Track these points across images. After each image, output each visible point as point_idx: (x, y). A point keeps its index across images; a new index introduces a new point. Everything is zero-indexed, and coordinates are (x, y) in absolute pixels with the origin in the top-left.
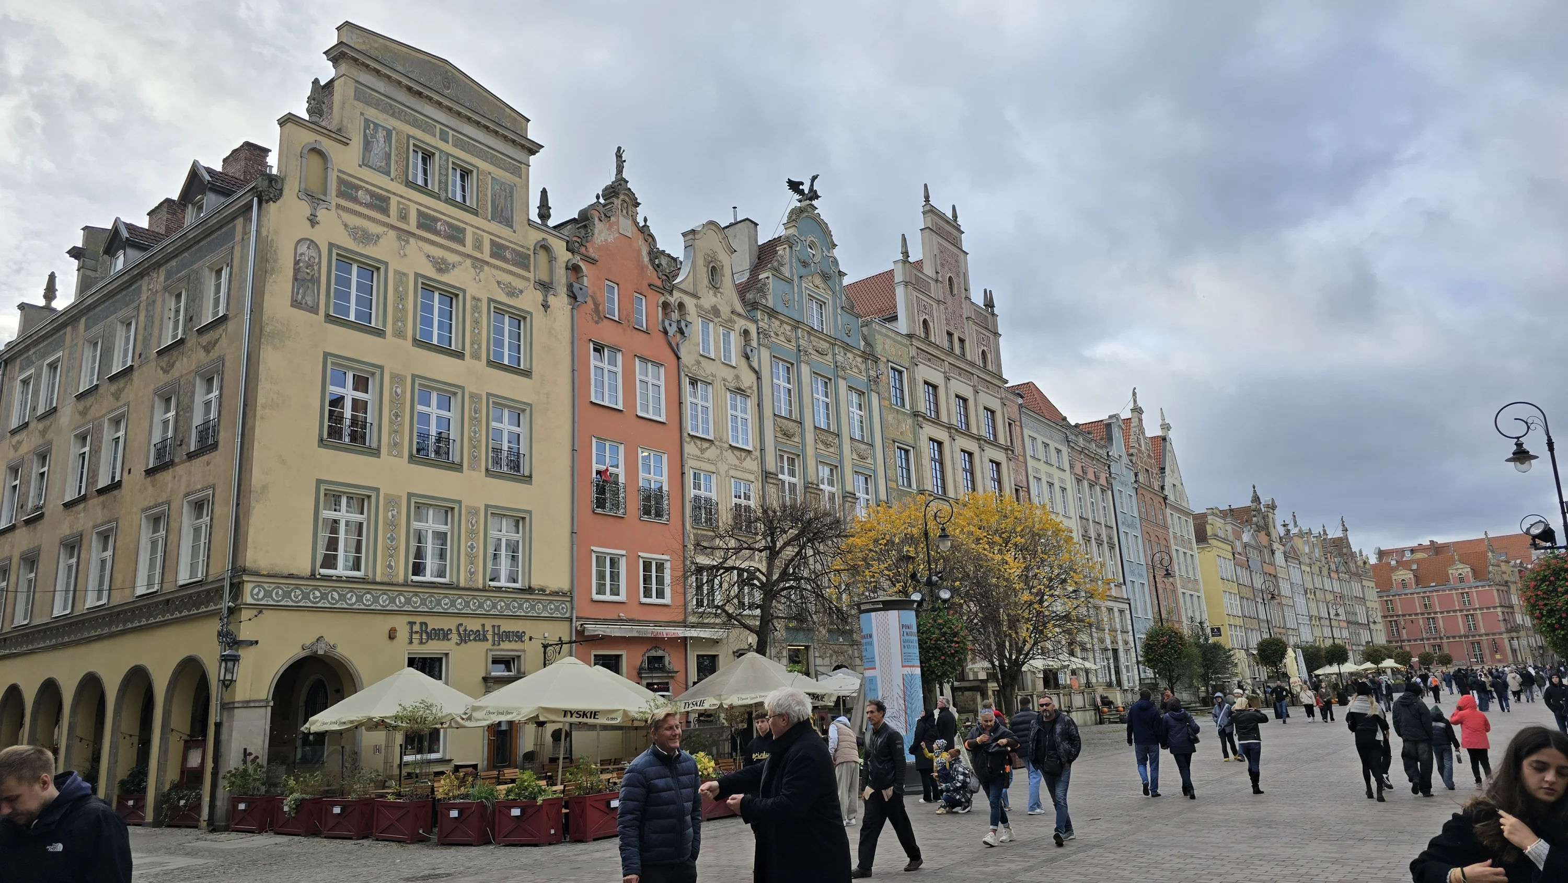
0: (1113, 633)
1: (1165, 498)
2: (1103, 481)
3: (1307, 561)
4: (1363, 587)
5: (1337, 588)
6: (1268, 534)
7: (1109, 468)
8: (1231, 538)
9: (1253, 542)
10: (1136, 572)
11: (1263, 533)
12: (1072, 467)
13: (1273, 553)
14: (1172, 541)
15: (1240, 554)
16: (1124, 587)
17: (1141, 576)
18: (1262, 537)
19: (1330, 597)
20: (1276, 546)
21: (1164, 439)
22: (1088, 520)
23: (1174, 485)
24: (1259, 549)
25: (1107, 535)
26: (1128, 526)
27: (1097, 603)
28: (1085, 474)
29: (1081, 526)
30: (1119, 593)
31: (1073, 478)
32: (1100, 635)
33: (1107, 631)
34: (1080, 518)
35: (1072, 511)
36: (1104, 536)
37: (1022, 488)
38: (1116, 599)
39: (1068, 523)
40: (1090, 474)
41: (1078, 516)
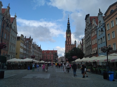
1: (11, 27)
8: (24, 40)
14: (11, 36)
19: (37, 53)
20: (31, 45)
21: (15, 18)
23: (15, 27)
24: (29, 44)
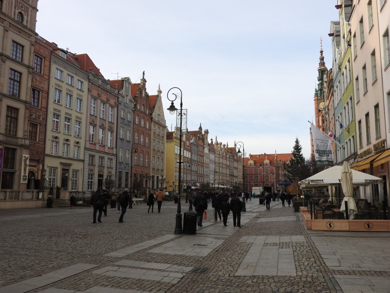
0: (102, 168)
1: (152, 118)
2: (112, 101)
3: (218, 153)
4: (238, 164)
5: (228, 163)
6: (203, 141)
7: (118, 98)
8: (184, 139)
9: (195, 143)
10: (125, 144)
11: (201, 141)
12: (89, 90)
13: (204, 148)
14: (152, 136)
15: (188, 146)
16: (115, 150)
18: (200, 142)
19: (225, 166)
20: (205, 146)
21: (158, 96)
22: (96, 117)
23: (159, 115)
24: (197, 146)
25: (109, 126)
26: (125, 125)
27: (92, 153)
28: (100, 97)
29: (90, 119)
30: (110, 151)
31: (90, 96)
32: (92, 167)
33: (97, 166)
34: (90, 115)
35: (84, 110)
36: (107, 125)
37: (42, 91)
38: (107, 153)
39: (79, 115)
40: (104, 97)
41: (89, 114)
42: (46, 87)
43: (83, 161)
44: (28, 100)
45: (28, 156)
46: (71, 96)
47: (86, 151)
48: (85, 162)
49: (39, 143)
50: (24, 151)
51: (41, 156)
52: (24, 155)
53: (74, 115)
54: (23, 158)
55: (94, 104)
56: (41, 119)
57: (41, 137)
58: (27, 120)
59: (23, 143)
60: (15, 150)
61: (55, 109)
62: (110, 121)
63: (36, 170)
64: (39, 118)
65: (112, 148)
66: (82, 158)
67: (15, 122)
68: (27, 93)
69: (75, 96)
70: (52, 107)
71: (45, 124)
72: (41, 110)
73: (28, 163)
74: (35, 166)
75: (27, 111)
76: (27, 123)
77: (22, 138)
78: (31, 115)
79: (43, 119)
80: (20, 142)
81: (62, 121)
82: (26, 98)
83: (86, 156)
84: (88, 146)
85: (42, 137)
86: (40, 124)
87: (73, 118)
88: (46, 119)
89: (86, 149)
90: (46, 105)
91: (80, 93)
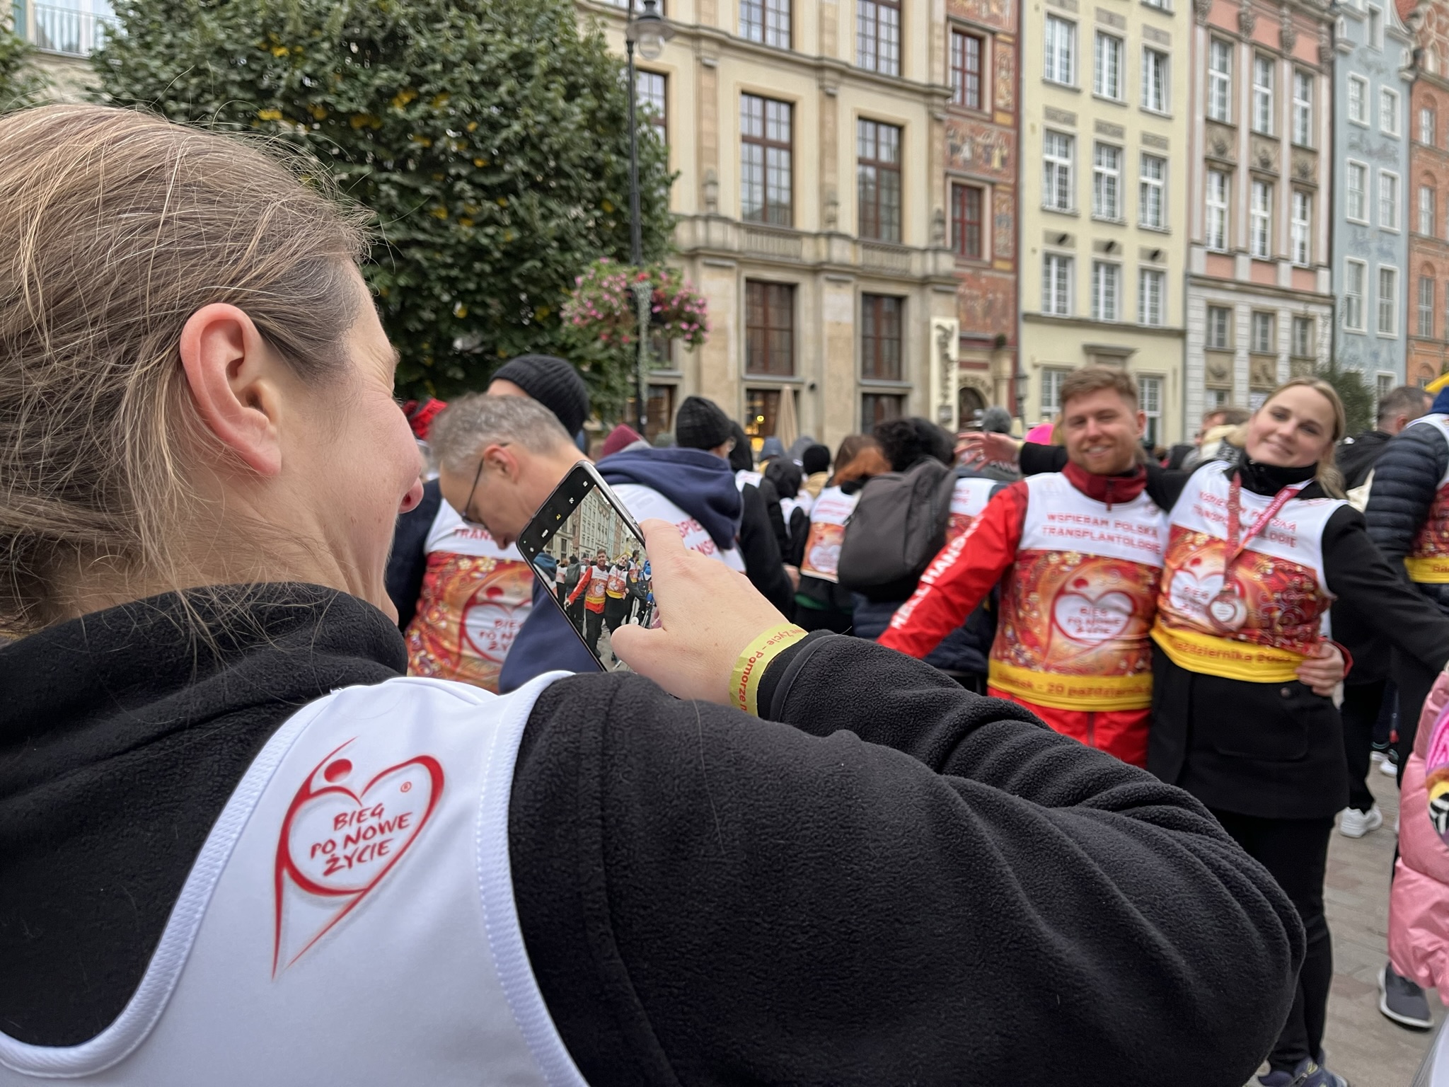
0: (1267, 362)
2: (1306, 48)
7: (1333, 26)
10: (1373, 246)
12: (1198, 5)
16: (1324, 274)
17: (1386, 254)
22: (1233, 129)
25: (1294, 166)
26: (1370, 153)
27: (1221, 297)
28: (1248, 30)
29: (1207, 140)
30: (1304, 284)
31: (1201, 33)
32: (1220, 361)
33: (1242, 353)
34: (1208, 121)
35: (1177, 103)
36: (1284, 165)
37: (993, 33)
38: (1287, 294)
39: (1156, 128)
40: (1266, 33)
41: (1199, 118)
42: (1008, 13)
43: (1181, 334)
44: (939, 80)
45: (951, 323)
46: (1117, 42)
47: (1193, 291)
48: (1191, 338)
49: (990, 266)
50: (937, 301)
51: (1005, 322)
52: (935, 321)
53: (1134, 128)
54: (935, 334)
55: (1223, 68)
56: (996, 164)
57: (1001, 241)
58: (939, 171)
59: (930, 268)
60: (900, 300)
61: (1051, 114)
62: (1298, 141)
63: (989, 383)
64: (989, 160)
65: (1313, 270)
66: (1174, 321)
67: (896, 185)
68: (931, 49)
69: (1134, 41)
70: (1036, 101)
71: (1011, 181)
72: (992, 121)
73: (954, 350)
74: (983, 366)
75: (938, 132)
76: (938, 182)
77: (924, 251)
78: (955, 149)
79: (1004, 161)
80: (918, 266)
81: (1084, 162)
82: (931, 72)
83: (1192, 314)
84: (1199, 267)
85: (1004, 239)
86: (993, 184)
87: (1133, 147)
88: (1015, 162)
89: (1193, 280)
90: (1010, 99)
91: (1157, 22)
